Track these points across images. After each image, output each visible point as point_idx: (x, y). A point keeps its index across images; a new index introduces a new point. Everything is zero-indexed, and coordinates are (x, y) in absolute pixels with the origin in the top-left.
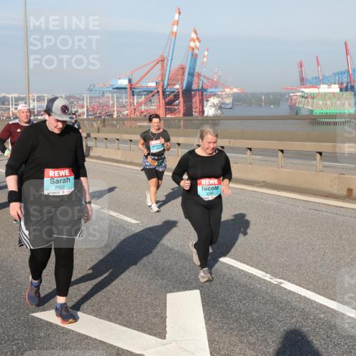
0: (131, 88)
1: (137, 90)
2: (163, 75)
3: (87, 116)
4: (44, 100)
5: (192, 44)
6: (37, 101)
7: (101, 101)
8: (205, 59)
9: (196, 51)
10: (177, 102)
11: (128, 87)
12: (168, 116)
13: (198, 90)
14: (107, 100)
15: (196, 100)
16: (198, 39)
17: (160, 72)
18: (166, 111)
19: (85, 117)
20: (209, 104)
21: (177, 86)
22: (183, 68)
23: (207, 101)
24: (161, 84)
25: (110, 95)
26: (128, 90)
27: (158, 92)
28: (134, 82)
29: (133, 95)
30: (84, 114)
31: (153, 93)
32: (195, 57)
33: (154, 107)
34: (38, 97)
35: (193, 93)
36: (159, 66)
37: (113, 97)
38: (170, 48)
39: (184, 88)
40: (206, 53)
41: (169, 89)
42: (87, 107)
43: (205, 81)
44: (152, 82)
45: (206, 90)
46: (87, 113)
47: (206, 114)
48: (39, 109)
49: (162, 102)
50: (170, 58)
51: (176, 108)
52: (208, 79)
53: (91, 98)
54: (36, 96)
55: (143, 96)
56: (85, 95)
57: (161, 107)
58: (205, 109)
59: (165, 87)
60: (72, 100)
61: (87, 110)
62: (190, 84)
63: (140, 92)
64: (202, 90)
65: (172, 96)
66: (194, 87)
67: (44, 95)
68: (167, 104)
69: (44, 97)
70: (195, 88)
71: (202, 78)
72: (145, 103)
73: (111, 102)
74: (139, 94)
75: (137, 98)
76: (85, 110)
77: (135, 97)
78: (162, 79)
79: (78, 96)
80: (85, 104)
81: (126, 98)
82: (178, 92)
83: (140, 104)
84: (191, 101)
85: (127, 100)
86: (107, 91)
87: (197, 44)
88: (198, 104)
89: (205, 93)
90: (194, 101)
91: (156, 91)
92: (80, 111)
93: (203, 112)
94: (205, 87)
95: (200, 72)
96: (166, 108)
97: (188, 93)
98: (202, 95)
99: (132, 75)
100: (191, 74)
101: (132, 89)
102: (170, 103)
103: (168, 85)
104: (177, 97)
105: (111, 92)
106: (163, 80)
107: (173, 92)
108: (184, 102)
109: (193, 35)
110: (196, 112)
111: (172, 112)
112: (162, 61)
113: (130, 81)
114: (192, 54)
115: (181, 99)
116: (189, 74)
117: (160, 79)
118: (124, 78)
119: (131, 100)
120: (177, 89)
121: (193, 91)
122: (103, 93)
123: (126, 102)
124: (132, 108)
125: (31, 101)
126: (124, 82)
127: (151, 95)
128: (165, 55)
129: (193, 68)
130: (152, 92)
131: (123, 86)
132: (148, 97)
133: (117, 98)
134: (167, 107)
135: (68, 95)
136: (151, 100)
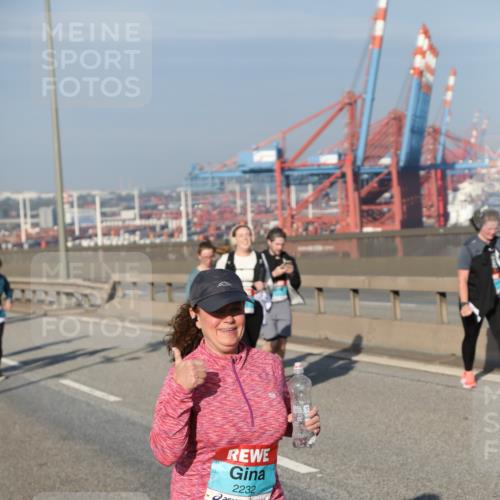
0: (283, 170)
1: (295, 174)
2: (354, 137)
3: (189, 235)
4: (94, 202)
5: (419, 62)
6: (80, 206)
7: (217, 202)
8: (449, 95)
9: (428, 77)
10: (387, 195)
11: (277, 167)
12: (368, 229)
13: (433, 166)
14: (231, 198)
15: (429, 189)
16: (432, 48)
17: (346, 131)
18: (362, 217)
19: (184, 238)
20: (461, 196)
21: (386, 161)
22: (398, 119)
23: (456, 190)
24: (350, 158)
25: (237, 188)
26: (277, 175)
27: (343, 175)
28: (288, 155)
29: (288, 185)
30: (179, 230)
31: (332, 179)
32: (425, 91)
33: (335, 211)
34: (80, 198)
35: (422, 173)
36: (344, 117)
37: (243, 192)
38: (368, 74)
39: (402, 164)
40: (452, 81)
41: (367, 169)
42: (187, 215)
43: (450, 145)
44: (330, 152)
45: (451, 166)
46: (189, 229)
47: (452, 220)
48: (84, 225)
49: (353, 197)
50: (368, 97)
51: (385, 209)
52: (456, 139)
53: (195, 194)
54: (75, 195)
55: (310, 187)
56: (182, 190)
57: (351, 208)
58: (451, 209)
59: (359, 163)
60: (154, 201)
61: (188, 223)
62: (414, 154)
63: (302, 177)
64: (444, 167)
65: (374, 184)
66: (426, 159)
67: (94, 192)
68: (364, 201)
69: (94, 197)
70: (429, 163)
71: (442, 139)
72: (316, 203)
73: (239, 203)
74: (302, 182)
75: (297, 192)
76: (183, 223)
77: (293, 188)
78: (352, 145)
79: (166, 192)
80: (183, 208)
81: (272, 192)
82: (389, 174)
83: (303, 205)
84: (417, 192)
85: (274, 197)
86: (230, 179)
87: (431, 60)
88: (434, 198)
89: (449, 173)
90: (424, 191)
91: (338, 172)
92: (173, 224)
93: (446, 216)
94: (450, 159)
95: (437, 125)
96: (362, 211)
97: (410, 174)
98: (443, 178)
99: (284, 139)
100: (418, 132)
101: (285, 172)
102: (370, 199)
103: (366, 158)
104: (385, 184)
105: (239, 181)
106: (353, 148)
107: (377, 174)
108: (404, 195)
109: (422, 42)
110: (429, 217)
111: (375, 219)
112: (352, 104)
113: (280, 153)
114: (420, 86)
115: (396, 190)
116: (413, 131)
117: (346, 145)
118: (266, 147)
119: (284, 197)
120: (387, 167)
121: (424, 168)
122: (222, 183)
123: (272, 202)
124: (286, 213)
125: (67, 206)
126: (267, 157)
127: (327, 182)
128: (358, 91)
129: (421, 116)
130: (328, 175)
131: (264, 166)
132: (320, 187)
133: (253, 193)
134: (365, 208)
135: (144, 191)
136: (327, 195)
